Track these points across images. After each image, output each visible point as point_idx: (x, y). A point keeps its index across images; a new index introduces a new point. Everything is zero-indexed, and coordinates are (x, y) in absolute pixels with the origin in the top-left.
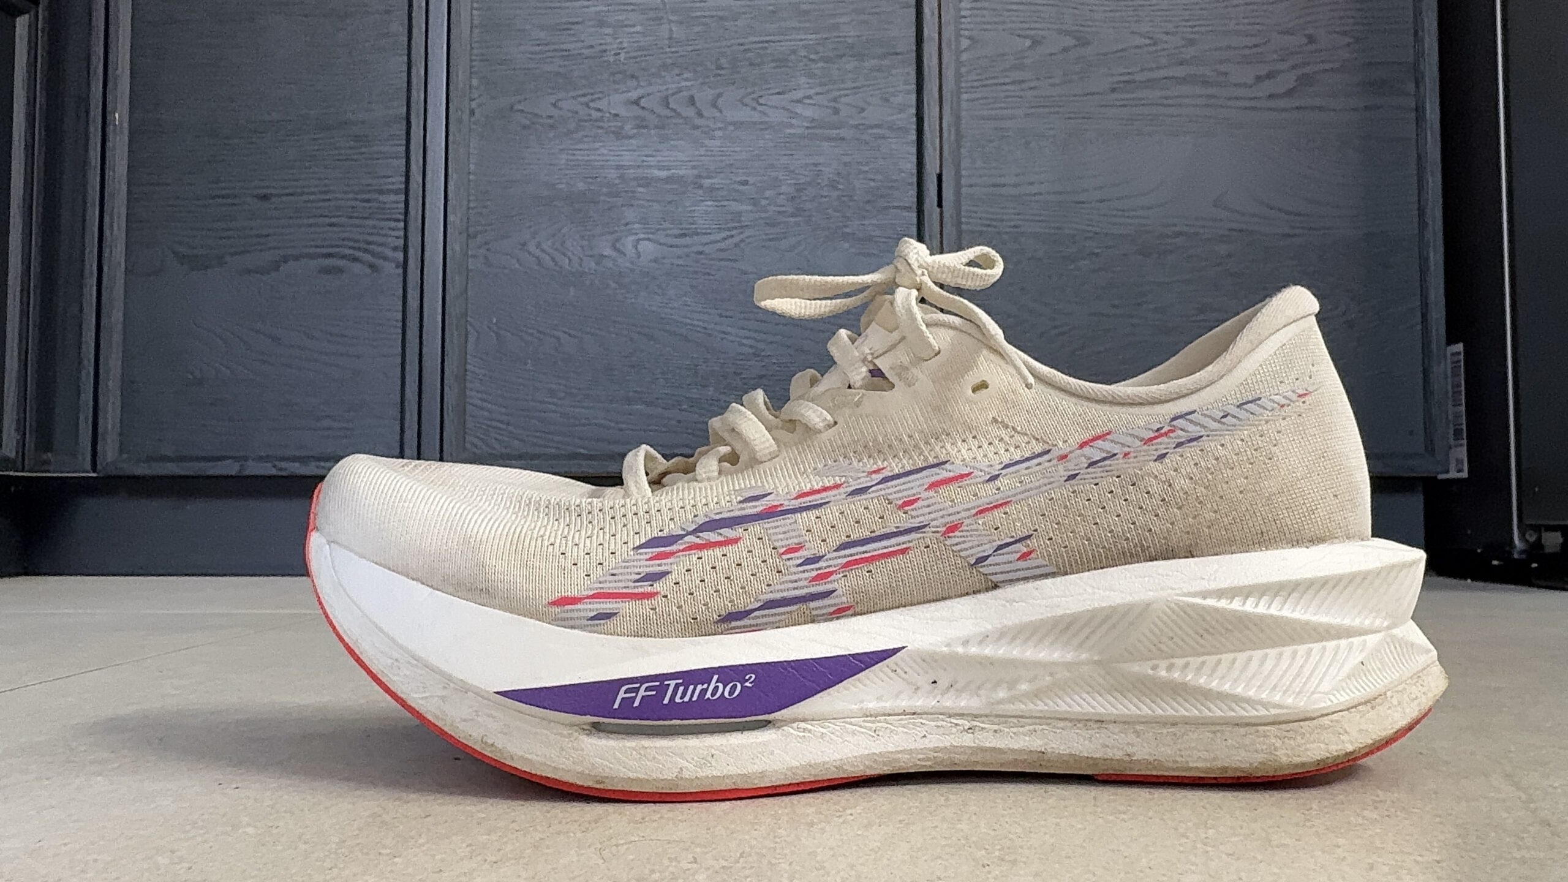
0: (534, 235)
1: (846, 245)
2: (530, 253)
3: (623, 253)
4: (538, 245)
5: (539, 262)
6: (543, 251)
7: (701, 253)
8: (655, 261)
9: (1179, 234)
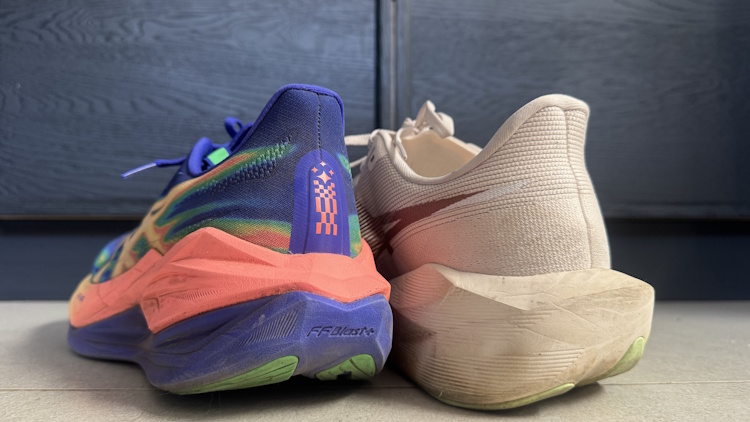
0: (55, 15)
1: (316, 27)
2: (50, 30)
3: (128, 31)
4: (58, 25)
5: (58, 38)
6: (62, 29)
7: (195, 32)
8: (157, 38)
9: (588, 23)
